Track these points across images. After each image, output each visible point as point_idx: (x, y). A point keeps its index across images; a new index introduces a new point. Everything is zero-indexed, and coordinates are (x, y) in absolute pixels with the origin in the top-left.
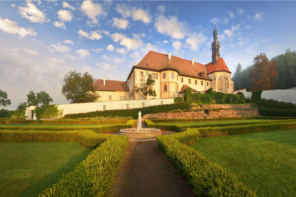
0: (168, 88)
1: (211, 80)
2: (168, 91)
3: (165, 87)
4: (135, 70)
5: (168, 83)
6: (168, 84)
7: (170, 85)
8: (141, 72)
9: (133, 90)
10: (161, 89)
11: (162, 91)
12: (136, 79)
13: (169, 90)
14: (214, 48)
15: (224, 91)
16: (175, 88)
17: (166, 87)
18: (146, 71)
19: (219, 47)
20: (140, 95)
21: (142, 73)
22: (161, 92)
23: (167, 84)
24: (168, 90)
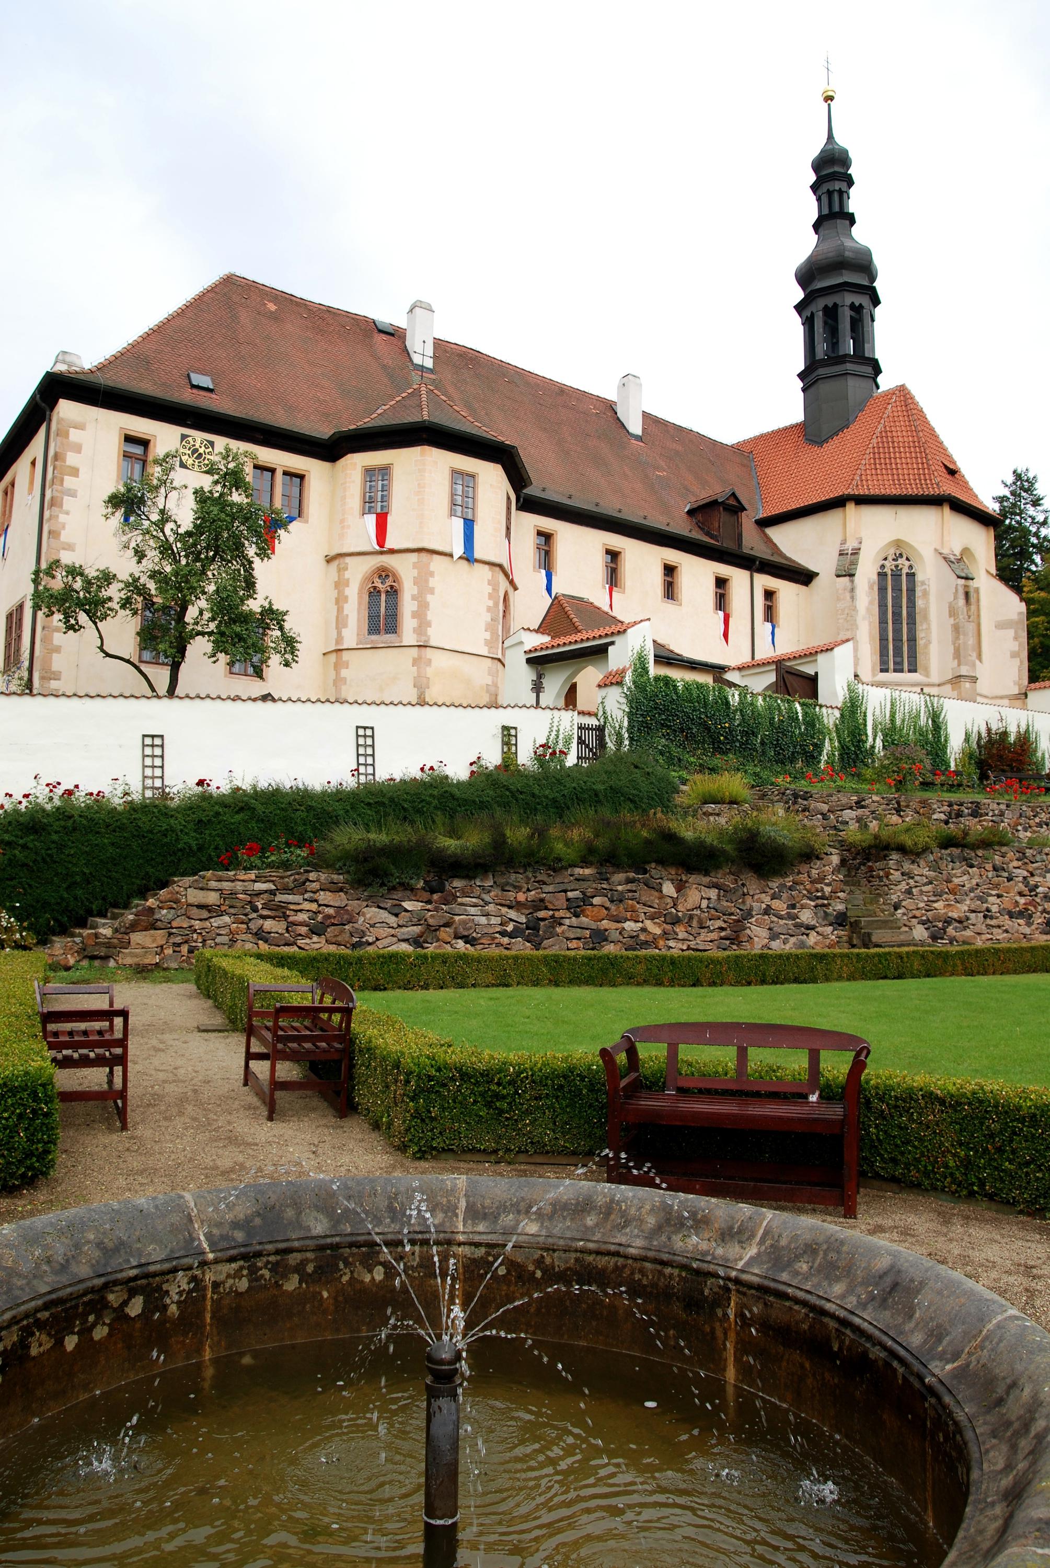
0: (407, 606)
1: (804, 577)
2: (408, 634)
3: (374, 593)
4: (66, 409)
5: (414, 557)
6: (415, 566)
7: (432, 582)
8: (129, 439)
9: (21, 607)
10: (340, 610)
11: (350, 637)
12: (73, 494)
13: (423, 625)
14: (829, 301)
15: (935, 678)
16: (487, 617)
17: (393, 593)
18: (184, 437)
19: (876, 301)
20: (108, 655)
21: (138, 450)
22: (339, 639)
23: (404, 567)
24: (408, 623)
